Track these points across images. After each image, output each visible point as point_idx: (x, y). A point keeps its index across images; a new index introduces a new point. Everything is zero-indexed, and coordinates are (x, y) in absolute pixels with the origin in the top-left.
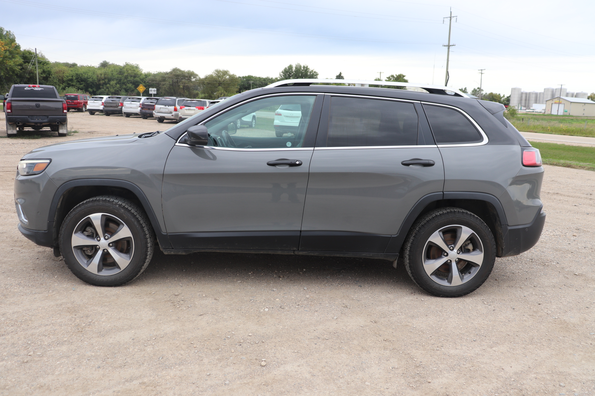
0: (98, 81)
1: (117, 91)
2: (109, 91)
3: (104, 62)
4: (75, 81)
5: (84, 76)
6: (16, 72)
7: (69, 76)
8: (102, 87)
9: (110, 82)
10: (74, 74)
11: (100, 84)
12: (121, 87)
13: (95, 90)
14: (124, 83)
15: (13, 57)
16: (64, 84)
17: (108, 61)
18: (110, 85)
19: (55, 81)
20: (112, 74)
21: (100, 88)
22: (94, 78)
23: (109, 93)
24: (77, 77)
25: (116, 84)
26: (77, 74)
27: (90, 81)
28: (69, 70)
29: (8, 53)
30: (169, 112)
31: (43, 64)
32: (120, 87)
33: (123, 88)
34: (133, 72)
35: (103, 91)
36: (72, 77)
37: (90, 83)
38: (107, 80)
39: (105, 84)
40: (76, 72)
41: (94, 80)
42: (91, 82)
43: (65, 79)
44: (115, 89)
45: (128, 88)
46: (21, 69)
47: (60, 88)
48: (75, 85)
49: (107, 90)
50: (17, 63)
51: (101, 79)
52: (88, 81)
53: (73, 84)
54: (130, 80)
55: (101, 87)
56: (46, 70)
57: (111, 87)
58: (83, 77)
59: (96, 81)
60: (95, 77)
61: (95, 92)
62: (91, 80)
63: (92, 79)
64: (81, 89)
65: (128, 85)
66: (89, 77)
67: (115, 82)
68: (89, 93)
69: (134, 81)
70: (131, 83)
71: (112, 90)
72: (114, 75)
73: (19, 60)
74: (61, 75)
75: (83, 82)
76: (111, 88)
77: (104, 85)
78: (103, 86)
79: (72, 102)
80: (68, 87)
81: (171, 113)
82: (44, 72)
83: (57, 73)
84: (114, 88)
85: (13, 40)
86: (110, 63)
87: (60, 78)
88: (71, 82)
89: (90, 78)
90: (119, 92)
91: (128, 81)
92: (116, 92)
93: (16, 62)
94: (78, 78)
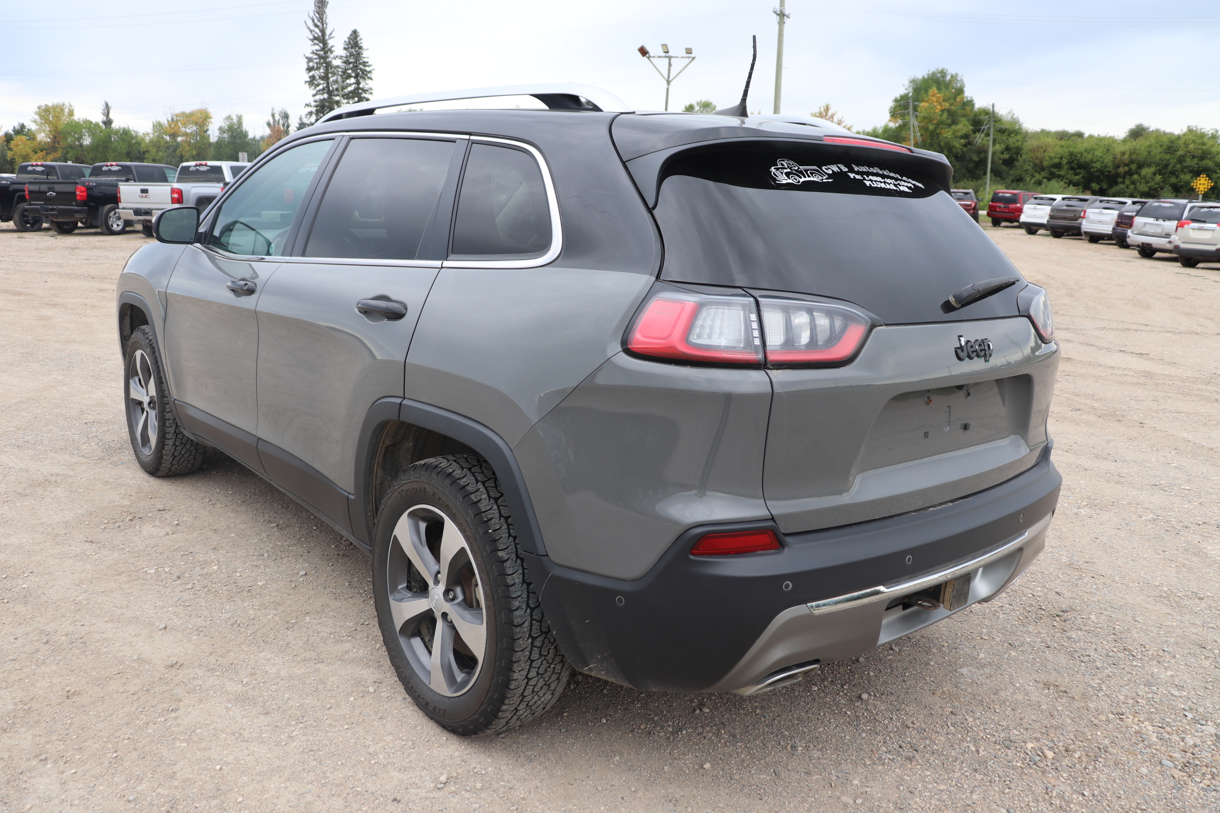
0: (1113, 168)
1: (1156, 189)
2: (1135, 189)
3: (1138, 126)
4: (1066, 167)
5: (1085, 157)
6: (954, 151)
7: (1055, 158)
8: (1122, 180)
9: (1141, 169)
10: (1065, 152)
11: (1117, 175)
12: (1166, 180)
13: (1105, 186)
14: (1173, 173)
15: (954, 122)
16: (1043, 174)
17: (1146, 124)
18: (1140, 176)
19: (1026, 167)
20: (1149, 152)
21: (1116, 183)
22: (1106, 160)
23: (1135, 194)
24: (1071, 158)
25: (1154, 174)
26: (1071, 154)
27: (1096, 168)
28: (1056, 145)
29: (945, 115)
30: (1164, 233)
31: (1009, 135)
32: (1163, 182)
33: (1170, 182)
34: (1200, 147)
35: (1122, 189)
36: (1061, 158)
37: (1097, 171)
38: (1134, 167)
39: (1130, 173)
40: (1071, 149)
41: (1105, 165)
42: (1099, 170)
43: (1045, 163)
44: (1149, 184)
45: (1182, 183)
46: (965, 145)
47: (1033, 181)
48: (1063, 177)
49: (1132, 187)
50: (959, 134)
51: (1123, 163)
52: (1092, 168)
53: (1059, 173)
54: (1190, 166)
55: (1120, 180)
56: (1012, 145)
57: (1143, 181)
58: (1083, 158)
59: (1109, 167)
60: (1108, 159)
61: (1106, 190)
62: (1098, 165)
63: (1102, 162)
64: (1075, 184)
65: (1182, 176)
66: (1095, 159)
67: (1152, 169)
68: (1090, 193)
69: (1199, 167)
70: (1191, 173)
71: (1143, 188)
72: (1152, 154)
73: (964, 127)
74: (1039, 155)
75: (1082, 170)
76: (1140, 183)
77: (1127, 177)
78: (1124, 178)
79: (1005, 207)
80: (1049, 180)
81: (1168, 235)
82: (1008, 149)
83: (1032, 150)
84: (1147, 183)
85: (961, 91)
86: (1151, 130)
87: (1037, 161)
88: (1056, 170)
89: (1098, 161)
90: (1157, 192)
91: (1185, 167)
92: (1152, 192)
93: (958, 131)
94: (1072, 162)
